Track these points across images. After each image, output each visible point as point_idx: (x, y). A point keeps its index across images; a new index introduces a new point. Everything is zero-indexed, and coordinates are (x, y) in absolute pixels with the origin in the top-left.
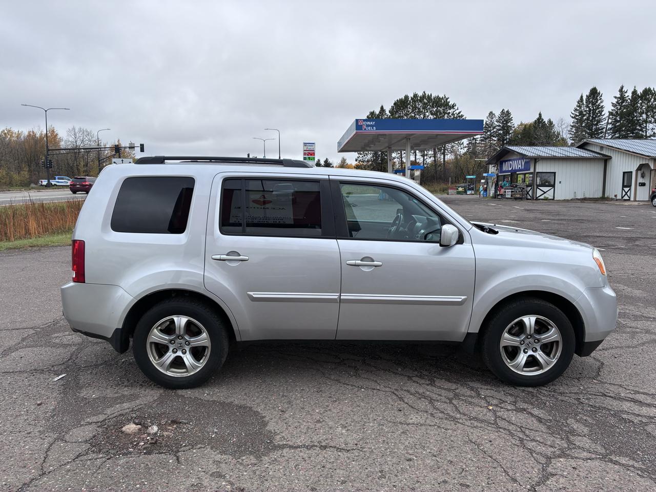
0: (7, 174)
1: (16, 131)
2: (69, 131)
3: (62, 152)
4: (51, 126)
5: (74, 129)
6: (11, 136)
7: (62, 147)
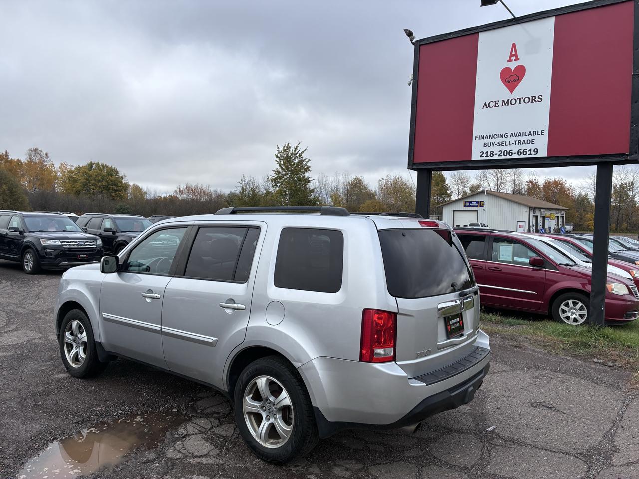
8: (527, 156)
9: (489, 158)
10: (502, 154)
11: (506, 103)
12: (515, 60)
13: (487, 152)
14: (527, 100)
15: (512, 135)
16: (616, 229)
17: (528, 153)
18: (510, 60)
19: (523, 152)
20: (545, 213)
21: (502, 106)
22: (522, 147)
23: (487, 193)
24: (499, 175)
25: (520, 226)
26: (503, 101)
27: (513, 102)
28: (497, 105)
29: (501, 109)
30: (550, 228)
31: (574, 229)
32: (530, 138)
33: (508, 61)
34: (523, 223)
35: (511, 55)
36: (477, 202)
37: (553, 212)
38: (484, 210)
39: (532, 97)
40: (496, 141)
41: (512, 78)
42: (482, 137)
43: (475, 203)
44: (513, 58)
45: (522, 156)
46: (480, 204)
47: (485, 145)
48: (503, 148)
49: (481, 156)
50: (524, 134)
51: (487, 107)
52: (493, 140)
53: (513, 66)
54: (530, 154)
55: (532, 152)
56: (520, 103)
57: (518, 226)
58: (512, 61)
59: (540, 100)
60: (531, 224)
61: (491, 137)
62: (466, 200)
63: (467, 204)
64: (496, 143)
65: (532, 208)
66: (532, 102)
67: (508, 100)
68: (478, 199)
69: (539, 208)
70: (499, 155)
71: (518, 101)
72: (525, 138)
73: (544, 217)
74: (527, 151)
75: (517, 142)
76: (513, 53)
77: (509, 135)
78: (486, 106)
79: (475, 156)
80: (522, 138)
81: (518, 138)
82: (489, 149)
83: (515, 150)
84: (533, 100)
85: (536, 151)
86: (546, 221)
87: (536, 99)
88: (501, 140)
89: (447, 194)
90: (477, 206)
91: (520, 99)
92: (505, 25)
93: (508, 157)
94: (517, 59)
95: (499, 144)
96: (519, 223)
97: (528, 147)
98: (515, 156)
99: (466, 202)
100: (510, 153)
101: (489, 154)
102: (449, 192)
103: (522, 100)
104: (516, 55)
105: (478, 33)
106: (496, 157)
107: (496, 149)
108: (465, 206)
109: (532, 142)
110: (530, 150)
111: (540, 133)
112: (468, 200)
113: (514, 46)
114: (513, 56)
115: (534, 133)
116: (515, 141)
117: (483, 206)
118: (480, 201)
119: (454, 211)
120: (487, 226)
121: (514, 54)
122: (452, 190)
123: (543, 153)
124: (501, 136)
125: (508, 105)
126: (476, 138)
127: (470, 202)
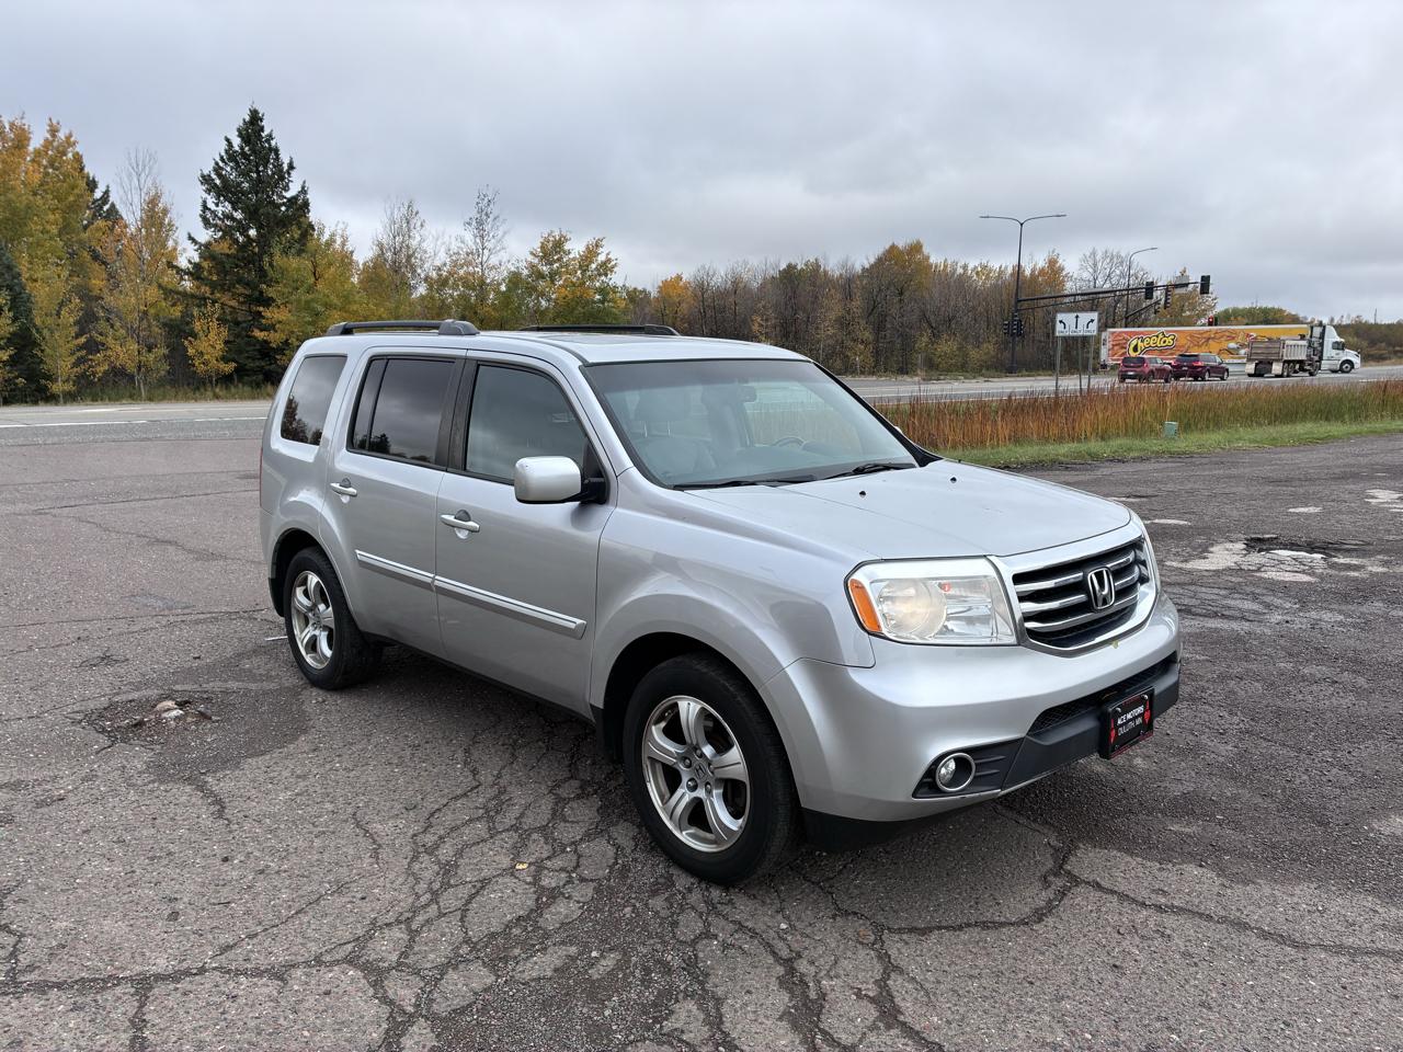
0: (959, 349)
1: (997, 267)
2: (1085, 259)
3: (1067, 300)
4: (1053, 252)
5: (1094, 254)
6: (988, 277)
7: (1066, 292)
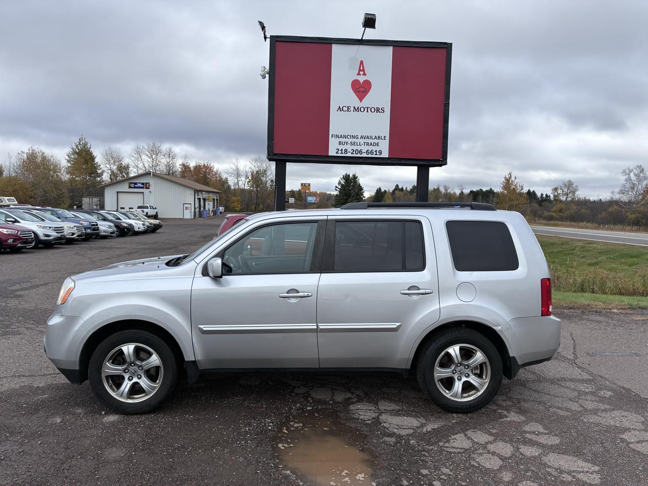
8: (374, 156)
9: (344, 155)
10: (354, 153)
11: (357, 109)
12: (363, 75)
13: (342, 150)
14: (373, 110)
15: (361, 137)
16: (255, 210)
17: (375, 153)
18: (359, 74)
19: (371, 152)
20: (205, 195)
21: (354, 111)
22: (370, 148)
23: (153, 175)
24: (154, 156)
25: (186, 208)
26: (354, 107)
27: (362, 109)
28: (349, 110)
29: (353, 114)
30: (209, 209)
31: (225, 211)
32: (376, 141)
33: (357, 75)
34: (189, 206)
35: (360, 70)
36: (143, 184)
37: (211, 195)
38: (150, 192)
39: (377, 108)
40: (349, 141)
41: (361, 89)
42: (337, 136)
43: (140, 185)
44: (361, 73)
45: (370, 156)
46: (146, 186)
47: (340, 143)
48: (355, 148)
49: (337, 153)
50: (371, 138)
51: (341, 111)
52: (346, 140)
53: (362, 79)
54: (376, 154)
55: (378, 153)
56: (367, 112)
57: (185, 208)
58: (360, 75)
59: (382, 111)
60: (196, 207)
61: (345, 137)
62: (131, 182)
63: (132, 185)
64: (349, 142)
65: (197, 191)
66: (377, 112)
67: (358, 107)
68: (144, 180)
69: (201, 191)
70: (352, 153)
71: (366, 109)
72: (372, 141)
73: (204, 200)
74: (374, 151)
75: (366, 144)
76: (362, 68)
77: (359, 137)
78: (340, 109)
79: (332, 152)
80: (370, 141)
81: (367, 141)
82: (344, 147)
83: (364, 150)
84: (378, 110)
85: (381, 152)
86: (207, 203)
87: (380, 110)
88: (353, 140)
89: (97, 173)
90: (143, 188)
91: (368, 108)
92: (353, 43)
93: (359, 155)
94: (364, 74)
95: (353, 144)
96: (185, 206)
97: (375, 148)
98: (364, 155)
99: (130, 183)
100: (360, 152)
101: (343, 151)
102: (99, 172)
103: (369, 109)
104: (363, 70)
105: (332, 44)
106: (349, 155)
107: (349, 148)
108: (130, 187)
109: (377, 144)
110: (376, 151)
111: (383, 138)
112: (133, 182)
113: (362, 62)
114: (362, 71)
115: (379, 138)
116: (365, 143)
117: (149, 188)
118: (146, 183)
119: (118, 192)
120: (156, 208)
121: (362, 70)
122: (103, 169)
123: (385, 154)
124: (353, 137)
125: (358, 111)
126: (332, 136)
127: (136, 184)
